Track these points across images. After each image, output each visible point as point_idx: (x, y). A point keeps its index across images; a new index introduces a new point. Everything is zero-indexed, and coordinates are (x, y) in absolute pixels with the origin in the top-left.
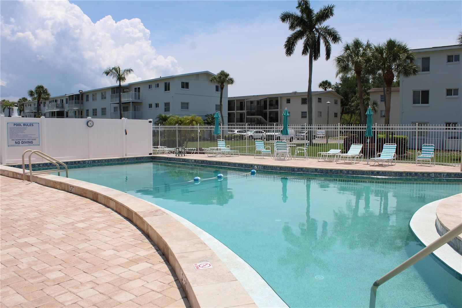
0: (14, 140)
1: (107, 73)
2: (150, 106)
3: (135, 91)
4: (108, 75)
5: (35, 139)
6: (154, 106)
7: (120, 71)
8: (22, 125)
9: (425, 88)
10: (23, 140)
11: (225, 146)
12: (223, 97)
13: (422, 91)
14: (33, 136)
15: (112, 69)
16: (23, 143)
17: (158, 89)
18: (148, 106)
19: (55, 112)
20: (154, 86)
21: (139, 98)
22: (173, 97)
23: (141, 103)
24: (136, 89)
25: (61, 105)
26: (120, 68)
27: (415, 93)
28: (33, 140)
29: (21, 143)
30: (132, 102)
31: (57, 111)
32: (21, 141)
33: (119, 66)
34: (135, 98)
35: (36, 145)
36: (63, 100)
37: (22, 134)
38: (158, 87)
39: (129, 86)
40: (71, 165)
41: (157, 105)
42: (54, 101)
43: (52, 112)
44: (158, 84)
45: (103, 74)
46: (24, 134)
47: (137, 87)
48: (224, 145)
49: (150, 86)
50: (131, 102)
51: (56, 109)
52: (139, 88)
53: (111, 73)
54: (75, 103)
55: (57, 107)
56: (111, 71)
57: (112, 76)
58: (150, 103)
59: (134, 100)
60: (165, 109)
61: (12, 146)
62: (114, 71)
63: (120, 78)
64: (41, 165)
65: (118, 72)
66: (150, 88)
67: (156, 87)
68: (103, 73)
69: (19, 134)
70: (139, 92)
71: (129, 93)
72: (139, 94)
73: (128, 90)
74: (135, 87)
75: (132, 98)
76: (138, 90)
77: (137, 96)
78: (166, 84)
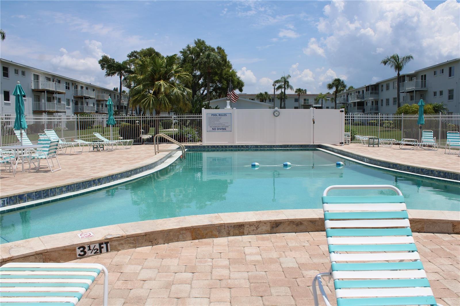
0: (211, 127)
1: (385, 63)
2: (435, 94)
3: (422, 79)
4: (386, 65)
5: (227, 127)
6: (438, 94)
7: (398, 59)
8: (218, 115)
10: (218, 127)
11: (433, 138)
14: (226, 124)
15: (391, 58)
16: (218, 129)
17: (443, 74)
18: (433, 94)
19: (356, 102)
20: (438, 71)
21: (425, 86)
22: (457, 83)
23: (426, 91)
24: (422, 76)
25: (362, 96)
26: (399, 56)
28: (226, 127)
29: (216, 129)
30: (416, 91)
31: (358, 102)
32: (216, 128)
33: (397, 54)
34: (422, 87)
35: (228, 131)
36: (364, 91)
37: (218, 122)
38: (443, 73)
39: (417, 73)
40: (235, 148)
41: (441, 93)
42: (358, 92)
43: (354, 102)
44: (443, 70)
45: (382, 64)
46: (219, 122)
48: (431, 137)
49: (435, 72)
50: (414, 91)
51: (356, 100)
52: (425, 76)
53: (389, 62)
54: (371, 93)
55: (358, 98)
56: (389, 60)
57: (390, 66)
58: (435, 91)
59: (419, 88)
60: (449, 96)
61: (210, 131)
62: (392, 60)
63: (399, 67)
64: (210, 147)
65: (397, 61)
66: (435, 75)
67: (441, 73)
68: (381, 62)
69: (215, 122)
70: (425, 79)
71: (413, 81)
72: (425, 82)
73: (415, 78)
74: (422, 75)
75: (416, 87)
76: (424, 77)
77: (424, 84)
78: (450, 68)
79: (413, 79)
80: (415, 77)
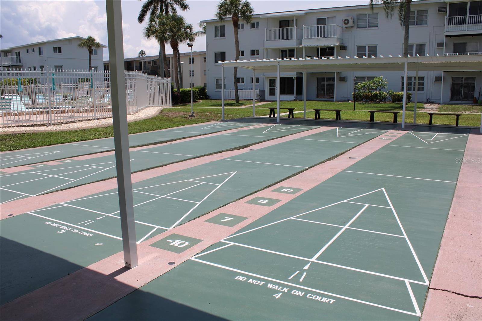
2: (29, 69)
3: (17, 55)
6: (32, 69)
9: (222, 51)
12: (91, 59)
13: (221, 53)
17: (34, 53)
20: (30, 50)
21: (20, 62)
22: (46, 61)
23: (22, 66)
24: (16, 53)
27: (216, 54)
34: (17, 62)
38: (34, 51)
39: (11, 50)
41: (35, 68)
44: (34, 49)
47: (17, 51)
49: (27, 50)
50: (11, 66)
52: (19, 52)
58: (29, 66)
59: (15, 64)
66: (28, 52)
67: (32, 52)
70: (19, 56)
71: (8, 56)
72: (20, 58)
73: (10, 54)
74: (16, 51)
75: (12, 62)
76: (18, 54)
77: (19, 60)
78: (40, 48)
79: (8, 54)
80: (10, 52)
